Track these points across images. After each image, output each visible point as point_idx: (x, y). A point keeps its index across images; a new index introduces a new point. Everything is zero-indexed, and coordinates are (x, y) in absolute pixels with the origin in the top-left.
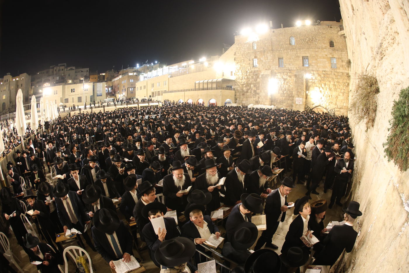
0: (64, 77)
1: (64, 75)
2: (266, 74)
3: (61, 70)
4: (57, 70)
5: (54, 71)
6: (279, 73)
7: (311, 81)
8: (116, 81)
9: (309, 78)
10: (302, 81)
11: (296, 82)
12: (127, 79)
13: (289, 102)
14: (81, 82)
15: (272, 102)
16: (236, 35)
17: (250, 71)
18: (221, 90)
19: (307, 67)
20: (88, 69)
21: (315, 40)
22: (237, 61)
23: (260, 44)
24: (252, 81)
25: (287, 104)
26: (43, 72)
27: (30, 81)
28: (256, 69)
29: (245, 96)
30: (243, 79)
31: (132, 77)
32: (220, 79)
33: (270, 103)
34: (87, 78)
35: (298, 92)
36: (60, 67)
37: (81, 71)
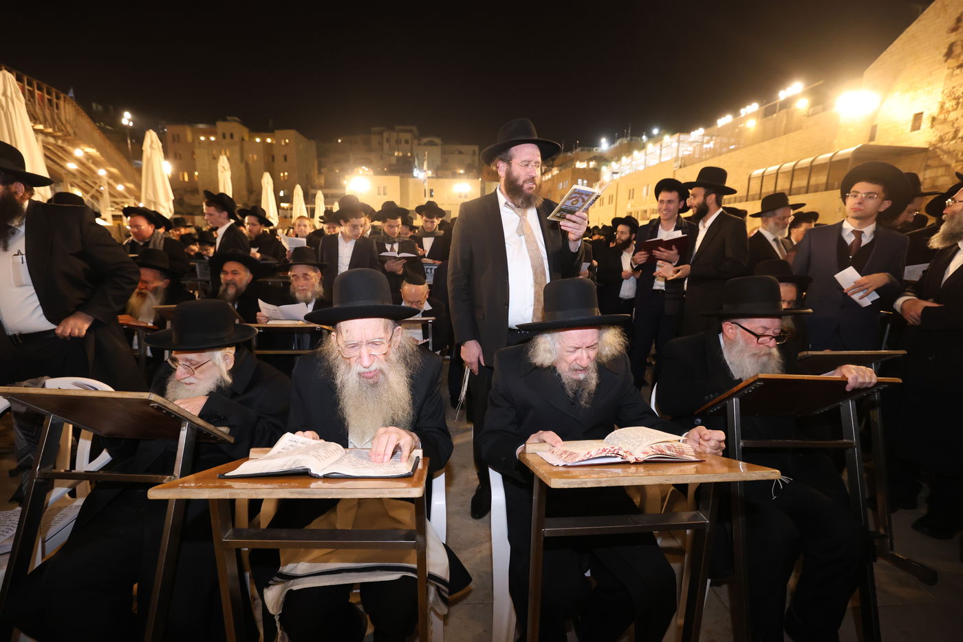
0: (409, 159)
1: (411, 154)
3: (403, 142)
4: (393, 141)
5: (385, 140)
12: (570, 176)
14: (455, 175)
20: (476, 148)
26: (353, 138)
27: (314, 153)
34: (473, 170)
36: (401, 134)
37: (457, 152)
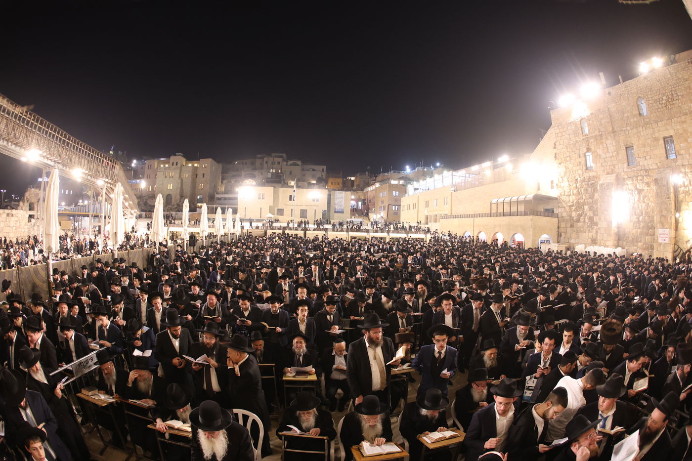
0: (281, 175)
1: (281, 171)
2: (608, 181)
3: (276, 164)
4: (270, 163)
5: (265, 162)
6: (629, 178)
7: (683, 188)
8: (371, 191)
9: (679, 186)
10: (668, 191)
11: (657, 194)
12: (388, 189)
13: (648, 238)
14: (310, 185)
15: (620, 239)
16: (553, 109)
17: (582, 178)
18: (531, 217)
19: (674, 159)
20: (324, 167)
21: (677, 98)
22: (560, 160)
23: (593, 121)
24: (586, 198)
25: (644, 244)
26: (245, 161)
27: (220, 171)
28: (592, 174)
29: (575, 229)
30: (570, 195)
31: (396, 187)
32: (530, 196)
33: (616, 242)
34: (322, 182)
35: (662, 216)
36: (275, 158)
37: (311, 170)
